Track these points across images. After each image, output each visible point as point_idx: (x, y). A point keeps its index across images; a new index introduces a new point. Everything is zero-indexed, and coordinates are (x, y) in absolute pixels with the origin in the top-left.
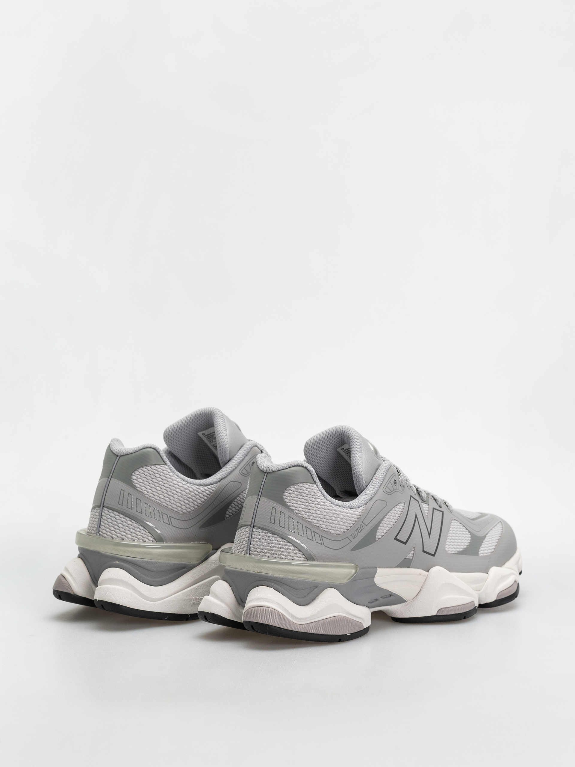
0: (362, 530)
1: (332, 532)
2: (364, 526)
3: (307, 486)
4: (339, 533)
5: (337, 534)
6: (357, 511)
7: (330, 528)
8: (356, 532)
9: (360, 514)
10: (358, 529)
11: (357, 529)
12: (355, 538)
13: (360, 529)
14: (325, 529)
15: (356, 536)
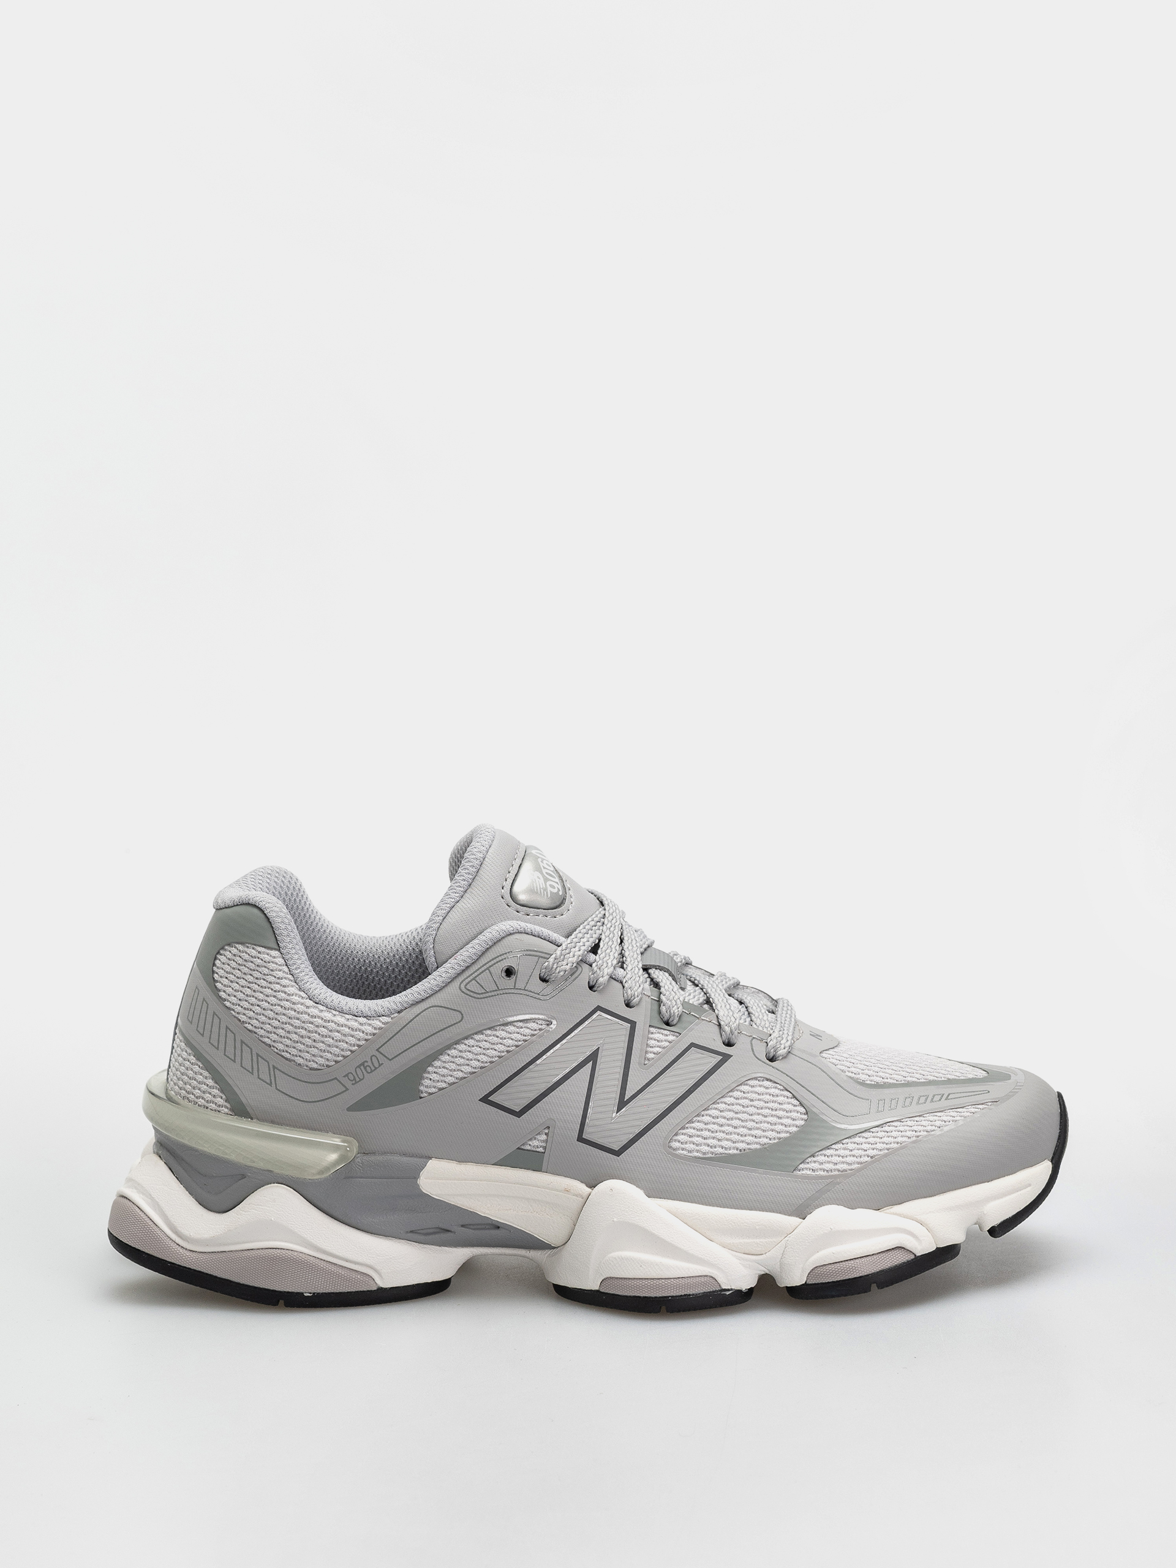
0: (376, 1068)
1: (300, 1060)
2: (382, 1059)
3: (254, 953)
4: (315, 1066)
5: (311, 1069)
6: (370, 1025)
7: (294, 1051)
8: (358, 1069)
9: (375, 1031)
10: (366, 1064)
11: (363, 1064)
12: (356, 1083)
13: (369, 1063)
14: (283, 1054)
15: (361, 1080)
